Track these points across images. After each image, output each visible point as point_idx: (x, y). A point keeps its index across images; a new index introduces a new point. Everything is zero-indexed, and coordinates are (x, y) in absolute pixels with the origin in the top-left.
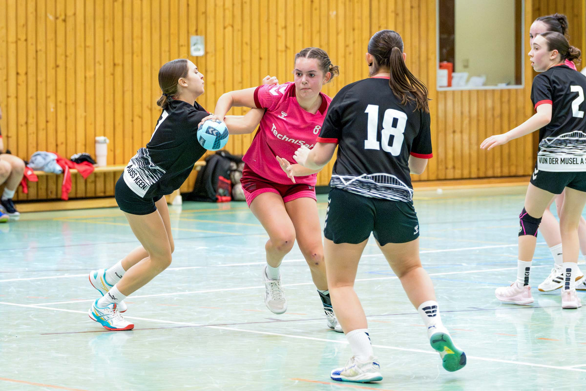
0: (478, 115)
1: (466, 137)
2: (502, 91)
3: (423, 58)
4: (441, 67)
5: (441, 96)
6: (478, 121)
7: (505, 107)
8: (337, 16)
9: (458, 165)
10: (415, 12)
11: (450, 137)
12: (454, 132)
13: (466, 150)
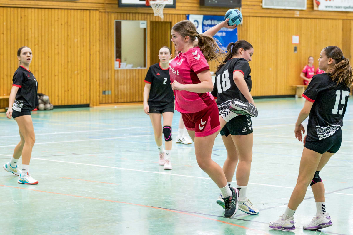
0: (130, 79)
1: (125, 87)
2: (139, 70)
3: (109, 58)
4: (116, 61)
5: (116, 72)
6: (130, 81)
7: (140, 75)
8: (77, 41)
9: (123, 97)
10: (107, 40)
11: (120, 87)
12: (121, 85)
13: (126, 92)
